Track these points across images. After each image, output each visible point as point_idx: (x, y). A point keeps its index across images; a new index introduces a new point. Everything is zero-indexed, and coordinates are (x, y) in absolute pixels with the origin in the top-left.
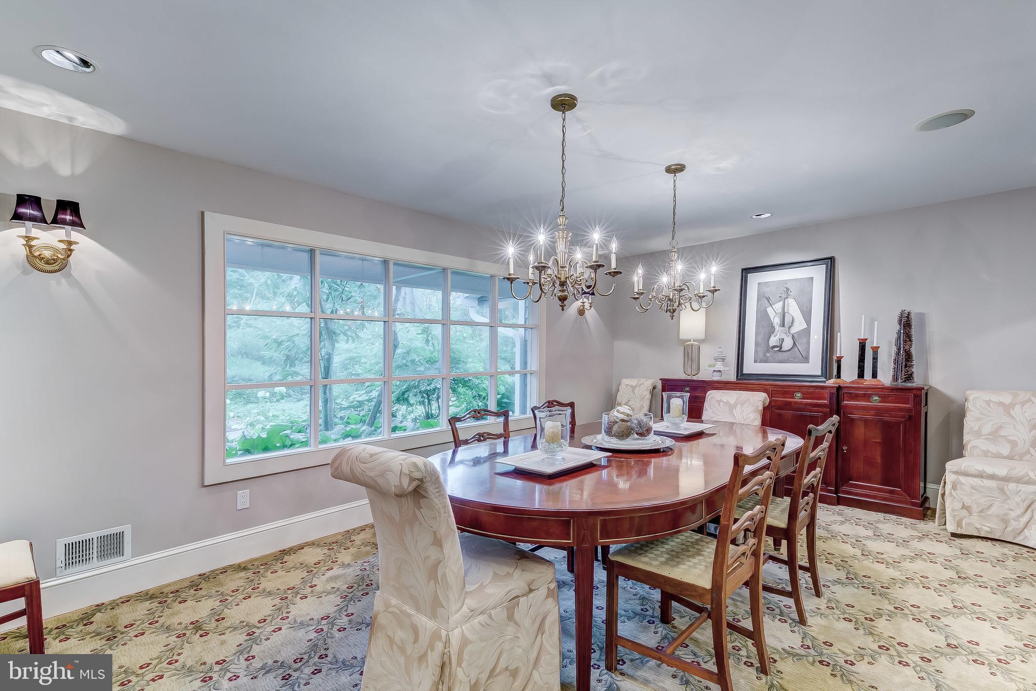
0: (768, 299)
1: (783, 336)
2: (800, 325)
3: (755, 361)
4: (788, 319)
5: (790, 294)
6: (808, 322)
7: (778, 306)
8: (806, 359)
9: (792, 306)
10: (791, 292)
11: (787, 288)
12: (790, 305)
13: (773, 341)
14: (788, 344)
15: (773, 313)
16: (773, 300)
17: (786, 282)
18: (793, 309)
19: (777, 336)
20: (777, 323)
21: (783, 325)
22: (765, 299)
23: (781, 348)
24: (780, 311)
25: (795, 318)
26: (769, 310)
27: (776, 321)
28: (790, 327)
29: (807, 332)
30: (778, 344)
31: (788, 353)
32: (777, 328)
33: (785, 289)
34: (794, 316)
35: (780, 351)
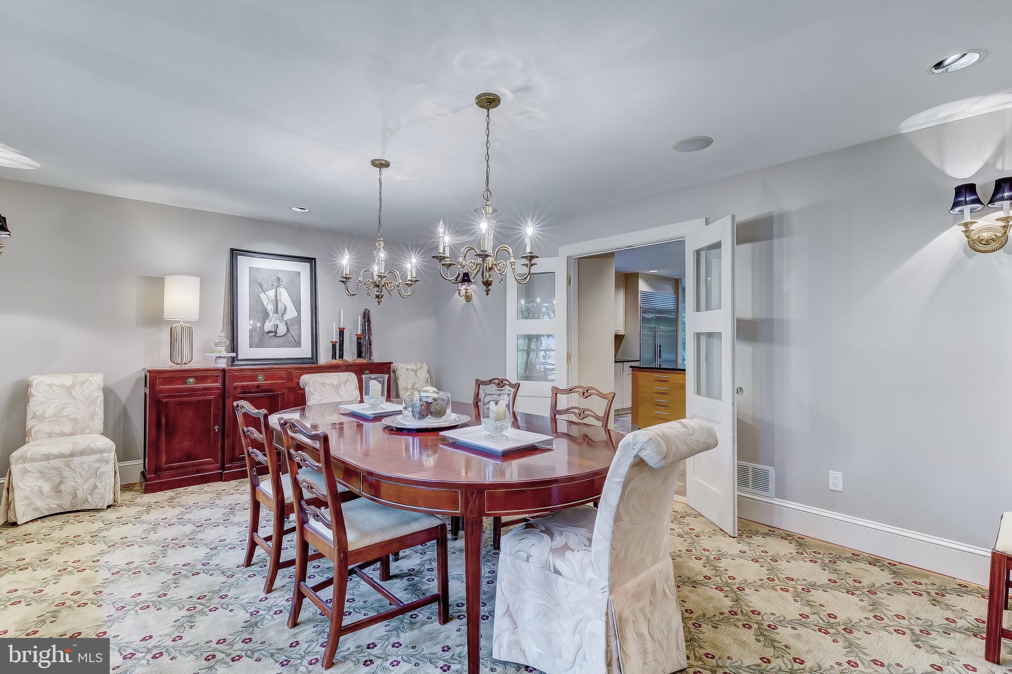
0: (261, 285)
1: (277, 322)
2: (291, 314)
3: (251, 346)
4: (280, 307)
5: (281, 283)
6: (299, 312)
7: (271, 293)
8: (298, 344)
9: (283, 295)
10: (282, 281)
11: (278, 277)
12: (281, 294)
13: (268, 326)
14: (282, 330)
15: (267, 297)
16: (265, 286)
17: (277, 271)
18: (285, 298)
19: (272, 322)
20: (271, 309)
21: (276, 312)
22: (257, 285)
23: (276, 333)
24: (273, 298)
25: (287, 306)
26: (262, 296)
27: (270, 308)
28: (283, 314)
29: (298, 320)
30: (273, 330)
31: (283, 338)
32: (271, 314)
33: (276, 278)
34: (286, 305)
35: (275, 336)
